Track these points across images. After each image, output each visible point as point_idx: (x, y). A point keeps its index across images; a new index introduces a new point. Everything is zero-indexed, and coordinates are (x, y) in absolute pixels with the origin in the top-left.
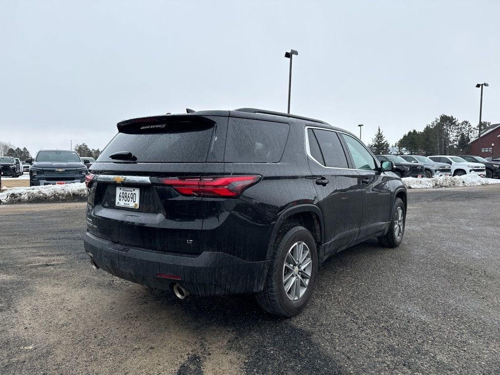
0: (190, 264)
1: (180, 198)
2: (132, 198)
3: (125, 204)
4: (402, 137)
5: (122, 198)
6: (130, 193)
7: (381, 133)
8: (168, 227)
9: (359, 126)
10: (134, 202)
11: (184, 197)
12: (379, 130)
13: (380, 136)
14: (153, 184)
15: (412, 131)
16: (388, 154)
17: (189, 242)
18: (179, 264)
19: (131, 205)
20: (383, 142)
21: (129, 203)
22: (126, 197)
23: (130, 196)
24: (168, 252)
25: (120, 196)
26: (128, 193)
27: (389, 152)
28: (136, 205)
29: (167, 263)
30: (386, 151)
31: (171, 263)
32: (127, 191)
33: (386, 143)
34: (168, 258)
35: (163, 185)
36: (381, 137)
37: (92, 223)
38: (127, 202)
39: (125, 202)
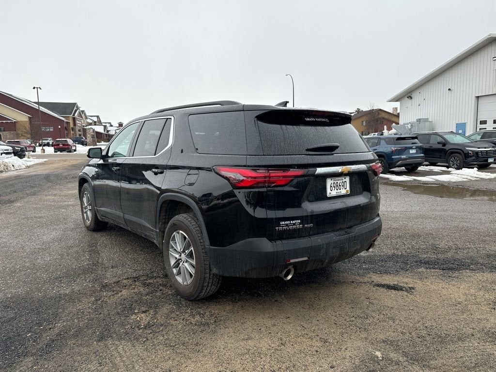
2: (343, 186)
3: (337, 193)
5: (333, 188)
6: (341, 181)
10: (345, 189)
19: (343, 192)
21: (340, 191)
22: (337, 186)
23: (341, 184)
25: (331, 186)
26: (339, 182)
28: (347, 191)
32: (338, 180)
37: (300, 224)
38: (339, 190)
39: (337, 191)
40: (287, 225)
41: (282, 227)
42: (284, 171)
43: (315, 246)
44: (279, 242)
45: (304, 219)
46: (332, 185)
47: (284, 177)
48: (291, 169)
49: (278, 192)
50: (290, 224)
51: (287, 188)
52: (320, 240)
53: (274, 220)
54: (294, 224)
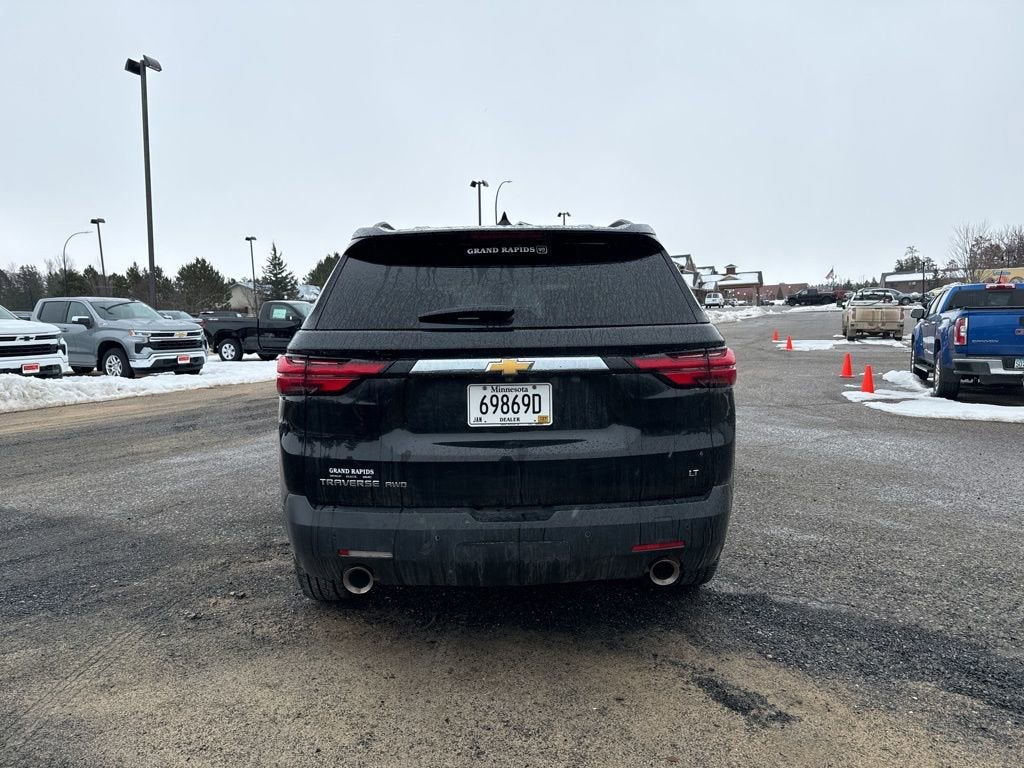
0: (701, 515)
1: (670, 393)
2: (527, 405)
3: (501, 419)
4: (314, 267)
5: (491, 408)
6: (522, 394)
7: (278, 255)
8: (650, 453)
9: (247, 239)
10: (534, 412)
11: (679, 390)
12: (275, 250)
13: (276, 263)
14: (612, 371)
15: (333, 256)
16: (298, 299)
17: (693, 473)
18: (682, 519)
19: (527, 419)
20: (284, 274)
21: (516, 416)
22: (505, 404)
23: (518, 401)
24: (646, 500)
25: (482, 403)
26: (511, 396)
27: (299, 296)
28: (542, 418)
29: (657, 520)
30: (293, 294)
31: (667, 519)
32: (510, 390)
33: (290, 276)
34: (652, 513)
35: (638, 371)
36: (280, 264)
37: (374, 477)
38: (511, 415)
39: (504, 416)
40: (343, 476)
41: (334, 478)
42: (340, 362)
43: (405, 531)
44: (329, 509)
45: (382, 469)
46: (487, 401)
47: (338, 374)
48: (353, 360)
49: (327, 405)
50: (350, 474)
51: (345, 400)
52: (422, 521)
53: (317, 463)
54: (360, 477)
